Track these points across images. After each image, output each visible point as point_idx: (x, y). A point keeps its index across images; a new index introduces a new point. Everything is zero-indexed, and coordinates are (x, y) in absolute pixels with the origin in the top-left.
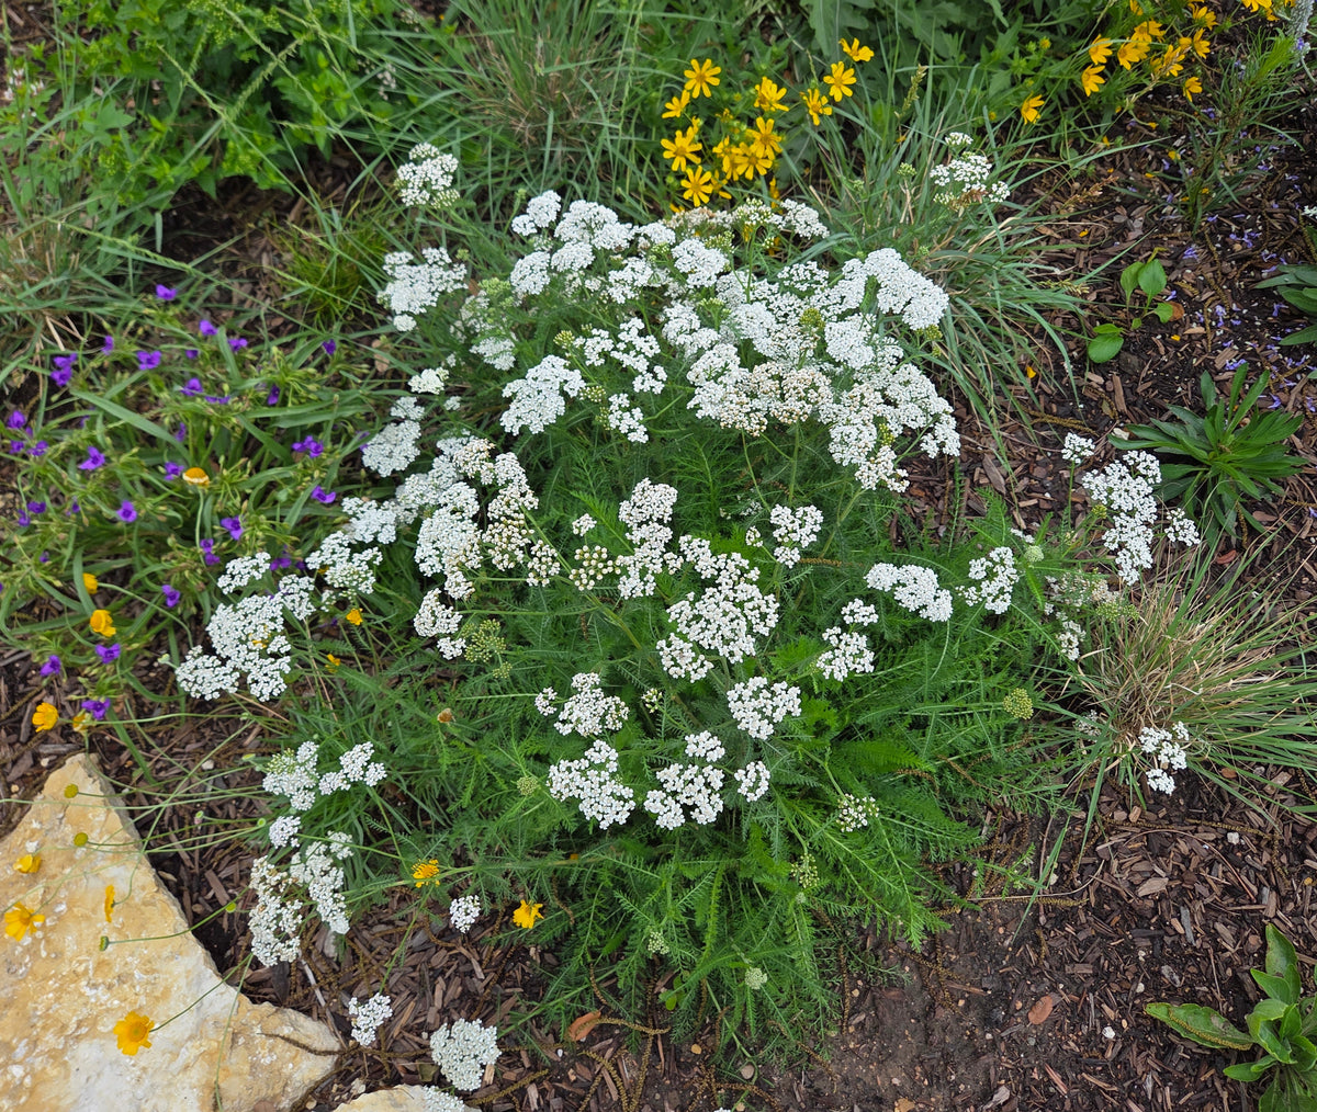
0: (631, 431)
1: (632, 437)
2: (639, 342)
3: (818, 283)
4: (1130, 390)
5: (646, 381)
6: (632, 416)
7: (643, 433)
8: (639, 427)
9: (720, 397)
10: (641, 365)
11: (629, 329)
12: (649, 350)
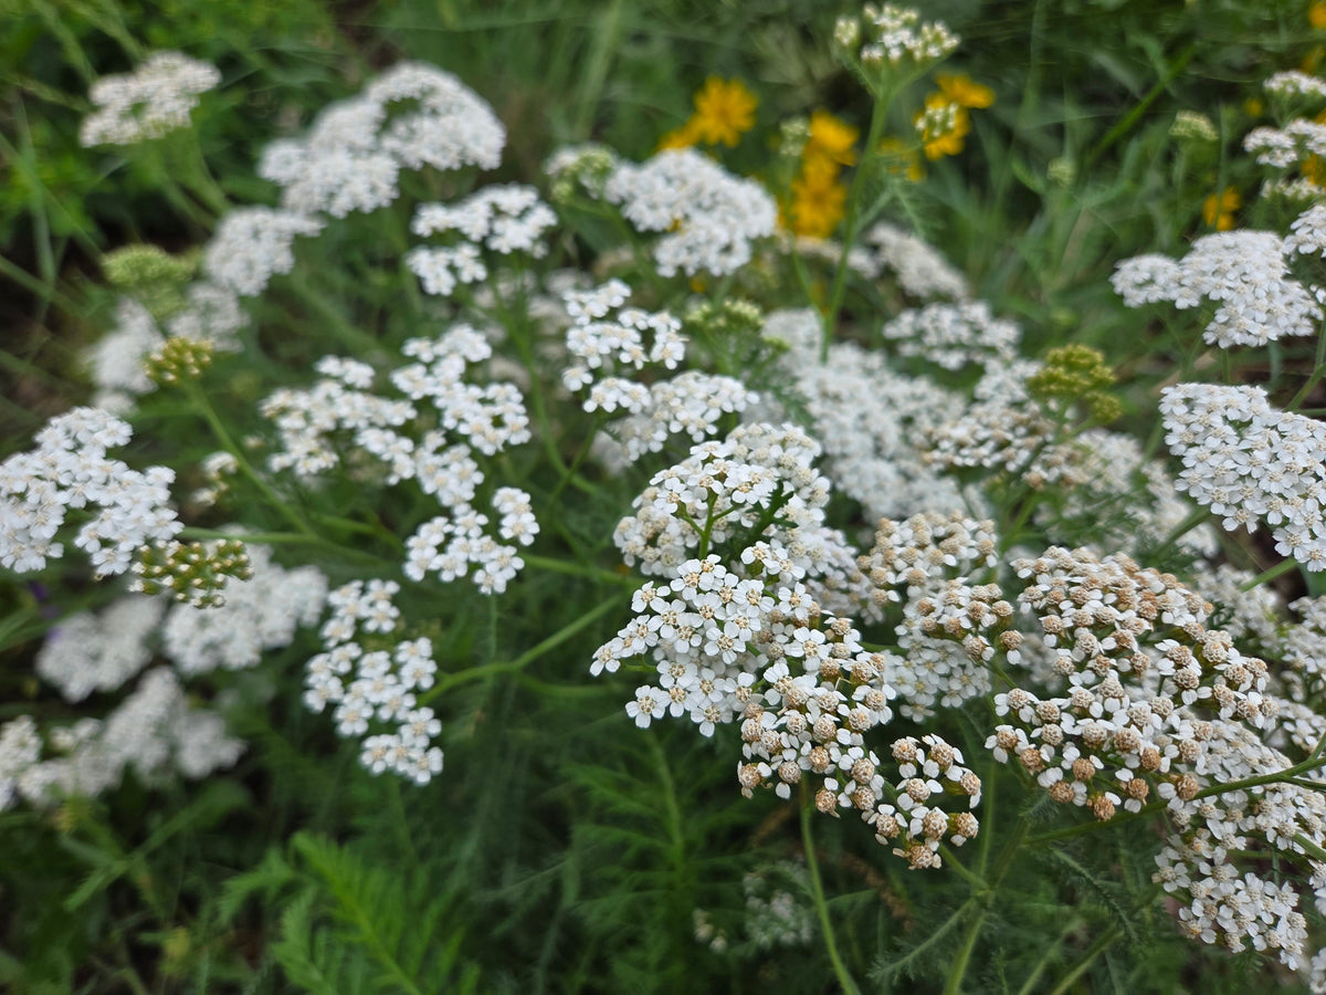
0: (377, 727)
1: (379, 755)
2: (462, 405)
3: (991, 350)
5: (457, 542)
6: (395, 669)
7: (423, 742)
8: (413, 717)
9: (747, 635)
10: (453, 483)
11: (437, 359)
12: (489, 430)
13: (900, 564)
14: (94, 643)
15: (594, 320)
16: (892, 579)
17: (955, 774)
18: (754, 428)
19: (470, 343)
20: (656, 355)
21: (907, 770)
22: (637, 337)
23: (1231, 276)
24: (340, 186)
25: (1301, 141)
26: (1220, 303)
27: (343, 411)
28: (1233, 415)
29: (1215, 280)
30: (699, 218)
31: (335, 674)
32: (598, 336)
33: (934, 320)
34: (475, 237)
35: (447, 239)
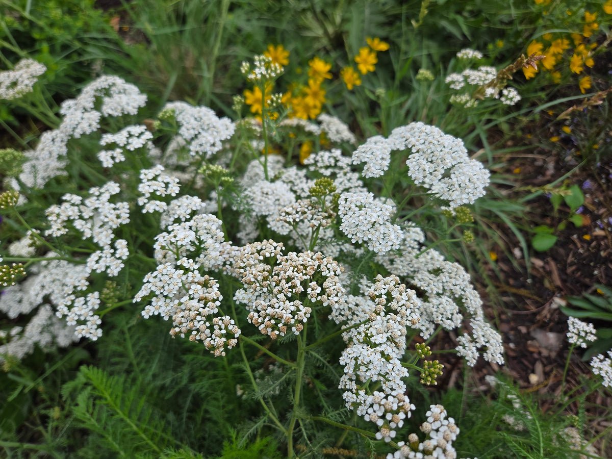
0: (80, 323)
1: (80, 332)
2: (107, 211)
4: (562, 271)
5: (103, 259)
6: (86, 303)
7: (95, 327)
8: (91, 319)
9: (177, 288)
10: (104, 239)
11: (101, 194)
12: (115, 219)
13: (245, 260)
14: (19, 295)
15: (149, 180)
16: (242, 265)
17: (230, 327)
18: (200, 216)
19: (113, 188)
20: (169, 192)
21: (216, 327)
22: (164, 185)
23: (369, 153)
24: (77, 125)
25: (466, 78)
26: (365, 163)
27: (70, 213)
28: (358, 204)
29: (364, 154)
30: (203, 133)
31: (66, 306)
32: (149, 186)
33: (322, 157)
34: (122, 145)
35: (111, 146)
